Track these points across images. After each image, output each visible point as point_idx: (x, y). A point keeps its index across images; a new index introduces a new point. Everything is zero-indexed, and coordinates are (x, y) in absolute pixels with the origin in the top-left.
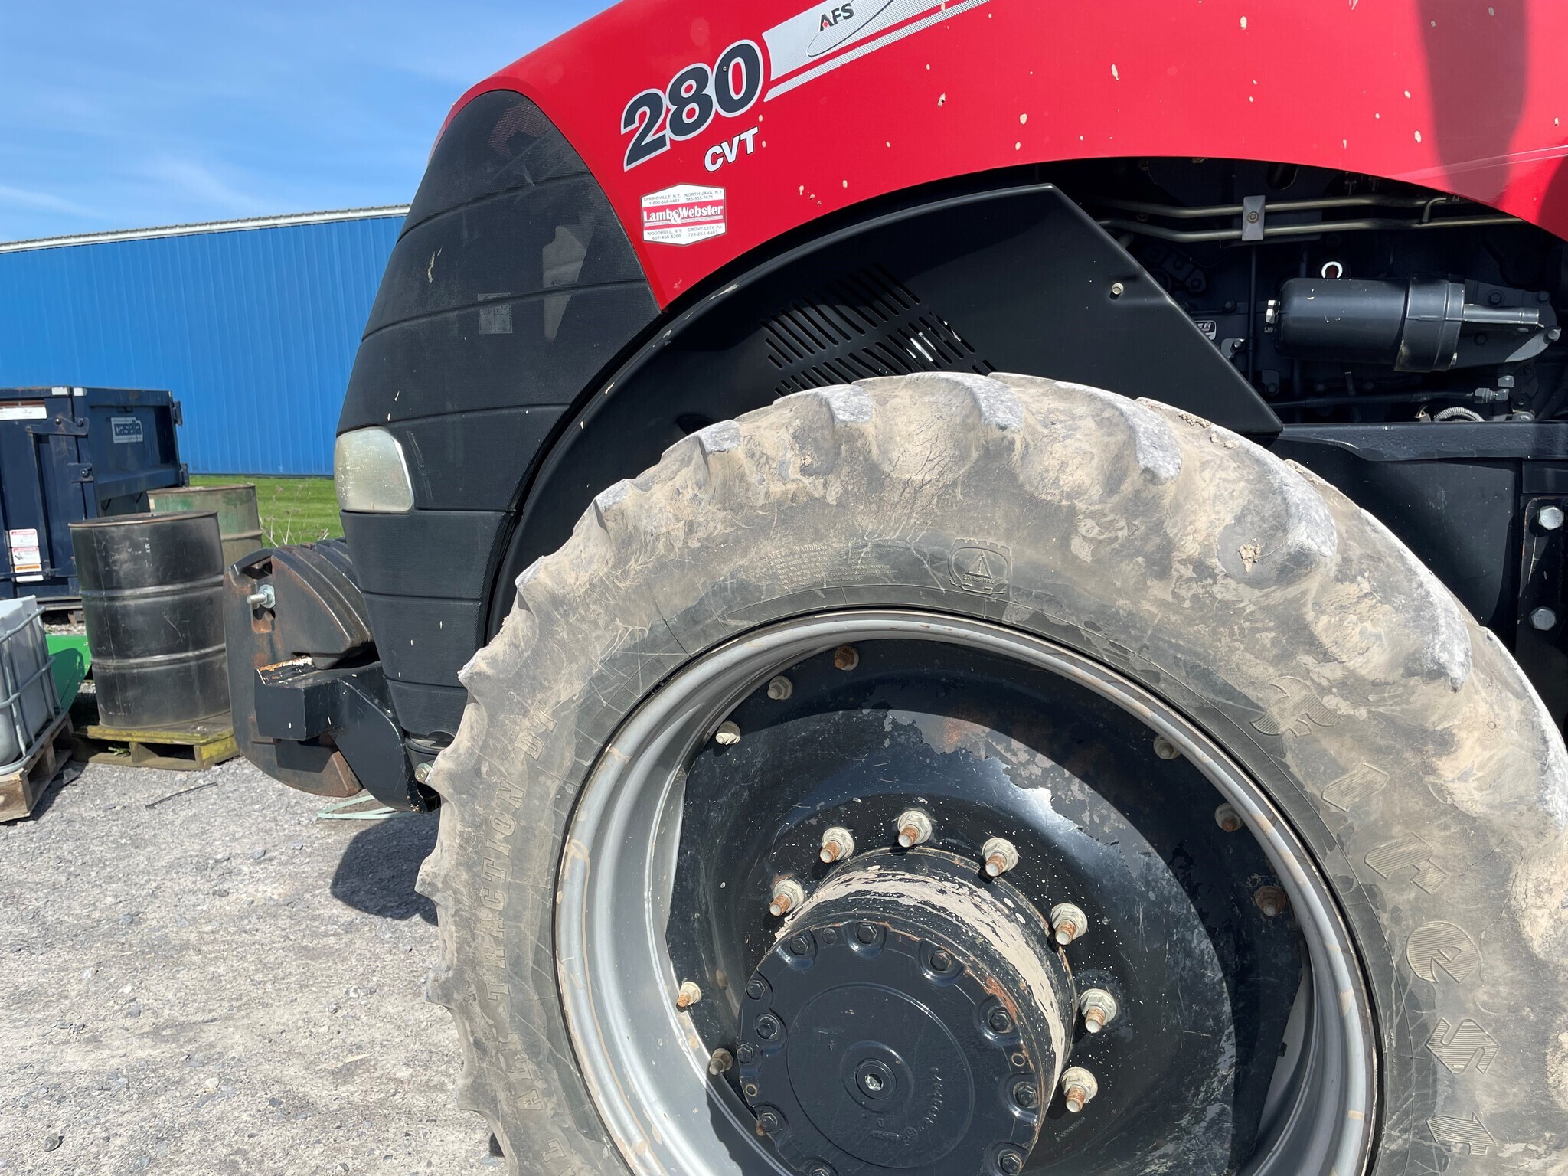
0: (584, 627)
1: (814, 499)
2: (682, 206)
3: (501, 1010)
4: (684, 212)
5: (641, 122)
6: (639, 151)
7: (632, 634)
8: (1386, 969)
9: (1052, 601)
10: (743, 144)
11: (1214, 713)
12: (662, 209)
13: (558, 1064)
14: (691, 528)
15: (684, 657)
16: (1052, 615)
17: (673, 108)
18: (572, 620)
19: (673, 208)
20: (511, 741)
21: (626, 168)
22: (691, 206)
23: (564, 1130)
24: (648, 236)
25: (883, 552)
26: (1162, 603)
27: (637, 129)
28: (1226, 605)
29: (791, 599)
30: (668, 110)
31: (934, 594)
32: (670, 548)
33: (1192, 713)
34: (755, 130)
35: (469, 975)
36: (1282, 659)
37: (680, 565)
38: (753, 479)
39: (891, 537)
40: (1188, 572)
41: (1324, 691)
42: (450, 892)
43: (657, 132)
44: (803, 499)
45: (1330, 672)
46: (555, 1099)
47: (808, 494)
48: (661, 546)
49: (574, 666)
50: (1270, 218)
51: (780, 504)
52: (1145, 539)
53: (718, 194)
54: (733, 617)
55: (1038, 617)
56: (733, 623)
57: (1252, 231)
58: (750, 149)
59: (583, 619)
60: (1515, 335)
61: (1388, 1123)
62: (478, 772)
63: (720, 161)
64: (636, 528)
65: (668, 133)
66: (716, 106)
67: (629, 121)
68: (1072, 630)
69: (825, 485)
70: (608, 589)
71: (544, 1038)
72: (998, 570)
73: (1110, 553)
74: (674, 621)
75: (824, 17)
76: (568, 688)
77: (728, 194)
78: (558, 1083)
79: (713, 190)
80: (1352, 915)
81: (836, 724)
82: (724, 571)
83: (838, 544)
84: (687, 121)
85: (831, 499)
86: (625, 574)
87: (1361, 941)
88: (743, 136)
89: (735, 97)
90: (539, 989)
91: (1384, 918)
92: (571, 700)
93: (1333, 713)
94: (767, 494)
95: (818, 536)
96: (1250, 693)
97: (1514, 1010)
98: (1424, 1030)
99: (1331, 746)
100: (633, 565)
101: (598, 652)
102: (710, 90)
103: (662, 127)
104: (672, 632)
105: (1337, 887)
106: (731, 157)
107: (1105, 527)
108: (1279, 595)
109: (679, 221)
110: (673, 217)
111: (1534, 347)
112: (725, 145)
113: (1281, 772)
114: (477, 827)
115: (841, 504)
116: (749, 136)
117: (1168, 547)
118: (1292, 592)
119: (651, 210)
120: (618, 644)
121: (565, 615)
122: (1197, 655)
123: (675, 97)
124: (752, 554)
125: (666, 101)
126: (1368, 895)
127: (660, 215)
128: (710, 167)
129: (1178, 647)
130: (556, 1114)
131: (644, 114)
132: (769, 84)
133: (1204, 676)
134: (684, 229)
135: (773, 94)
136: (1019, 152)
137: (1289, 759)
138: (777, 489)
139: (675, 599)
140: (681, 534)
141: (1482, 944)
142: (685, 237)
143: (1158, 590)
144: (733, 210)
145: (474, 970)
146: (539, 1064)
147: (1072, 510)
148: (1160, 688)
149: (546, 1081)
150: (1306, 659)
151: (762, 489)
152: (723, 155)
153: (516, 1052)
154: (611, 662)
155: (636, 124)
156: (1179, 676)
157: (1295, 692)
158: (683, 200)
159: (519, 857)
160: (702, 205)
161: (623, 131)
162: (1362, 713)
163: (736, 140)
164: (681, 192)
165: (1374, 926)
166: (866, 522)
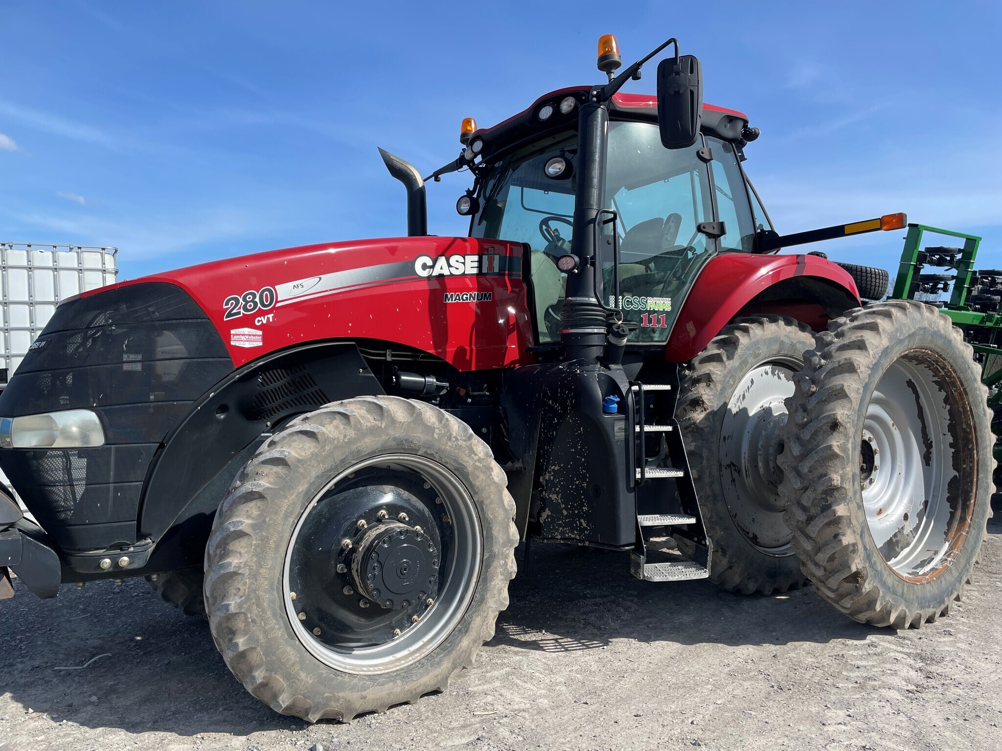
0: (310, 468)
1: (379, 427)
2: (247, 335)
3: (265, 604)
4: (247, 337)
5: (231, 306)
6: (230, 315)
7: (325, 468)
8: (484, 518)
9: (428, 448)
10: (268, 318)
11: (457, 469)
12: (239, 335)
13: (281, 617)
14: (345, 436)
15: (337, 473)
16: (429, 452)
17: (244, 303)
18: (305, 466)
19: (243, 335)
20: (279, 508)
21: (225, 320)
22: (250, 335)
23: (284, 640)
24: (232, 343)
25: (395, 439)
26: (450, 447)
27: (229, 308)
28: (461, 445)
29: (369, 454)
30: (242, 303)
31: (404, 449)
32: (339, 441)
33: (453, 470)
34: (272, 315)
35: (252, 596)
36: (469, 456)
37: (342, 446)
38: (362, 422)
39: (397, 435)
40: (454, 439)
41: (476, 462)
42: (248, 567)
43: (238, 309)
44: (376, 427)
45: (476, 458)
46: (282, 630)
47: (378, 426)
48: (336, 441)
49: (306, 480)
50: (393, 356)
51: (370, 428)
52: (447, 433)
53: (260, 333)
54: (353, 460)
55: (426, 452)
56: (353, 462)
57: (389, 358)
58: (271, 320)
59: (309, 465)
60: (442, 388)
61: (485, 552)
62: (264, 521)
63: (261, 323)
64: (328, 437)
65: (242, 311)
66: (259, 305)
67: (227, 304)
68: (432, 454)
69: (381, 423)
70: (318, 455)
71: (278, 610)
72: (419, 442)
73: (441, 436)
74: (338, 462)
75: (294, 286)
76: (302, 487)
77: (263, 333)
78: (282, 624)
79: (258, 331)
80: (478, 508)
81: (352, 493)
82: (354, 447)
83: (384, 437)
84: (248, 308)
85: (383, 427)
86: (324, 451)
87: (480, 513)
88: (269, 316)
89: (266, 304)
90: (278, 593)
91: (484, 507)
92: (303, 491)
93: (477, 466)
94: (367, 426)
95: (380, 436)
96: (464, 464)
97: (504, 520)
98: (491, 529)
99: (477, 473)
100: (327, 448)
101: (314, 474)
102: (257, 300)
103: (240, 308)
104: (337, 466)
105: (476, 503)
106: (265, 322)
107: (440, 431)
108: (469, 443)
109: (245, 339)
110: (243, 338)
111: (444, 392)
112: (262, 318)
113: (468, 479)
114: (262, 540)
115: (385, 428)
116: (271, 316)
117: (451, 434)
118: (470, 442)
119: (234, 335)
120: (320, 471)
121: (303, 465)
122: (456, 457)
123: (244, 299)
124: (362, 442)
125: (241, 300)
126: (482, 503)
127: (238, 337)
128: (257, 323)
129: (452, 456)
130: (282, 635)
131: (232, 304)
132: (277, 302)
133: (456, 461)
134: (247, 343)
135: (278, 305)
136: (349, 333)
137: (470, 477)
138: (369, 424)
139: (339, 456)
140: (342, 438)
141: (499, 508)
142: (247, 345)
143: (450, 444)
144: (264, 338)
145: (255, 593)
146: (277, 620)
147: (434, 427)
148: (447, 465)
149: (279, 624)
150: (473, 455)
151: (365, 424)
152: (261, 320)
153: (269, 617)
154: (317, 477)
155: (229, 306)
156: (452, 462)
157: (471, 462)
158: (247, 333)
159: (278, 546)
160: (254, 335)
161: (224, 307)
162: (481, 465)
163: (266, 317)
164: (246, 330)
165: (482, 509)
166: (391, 432)
